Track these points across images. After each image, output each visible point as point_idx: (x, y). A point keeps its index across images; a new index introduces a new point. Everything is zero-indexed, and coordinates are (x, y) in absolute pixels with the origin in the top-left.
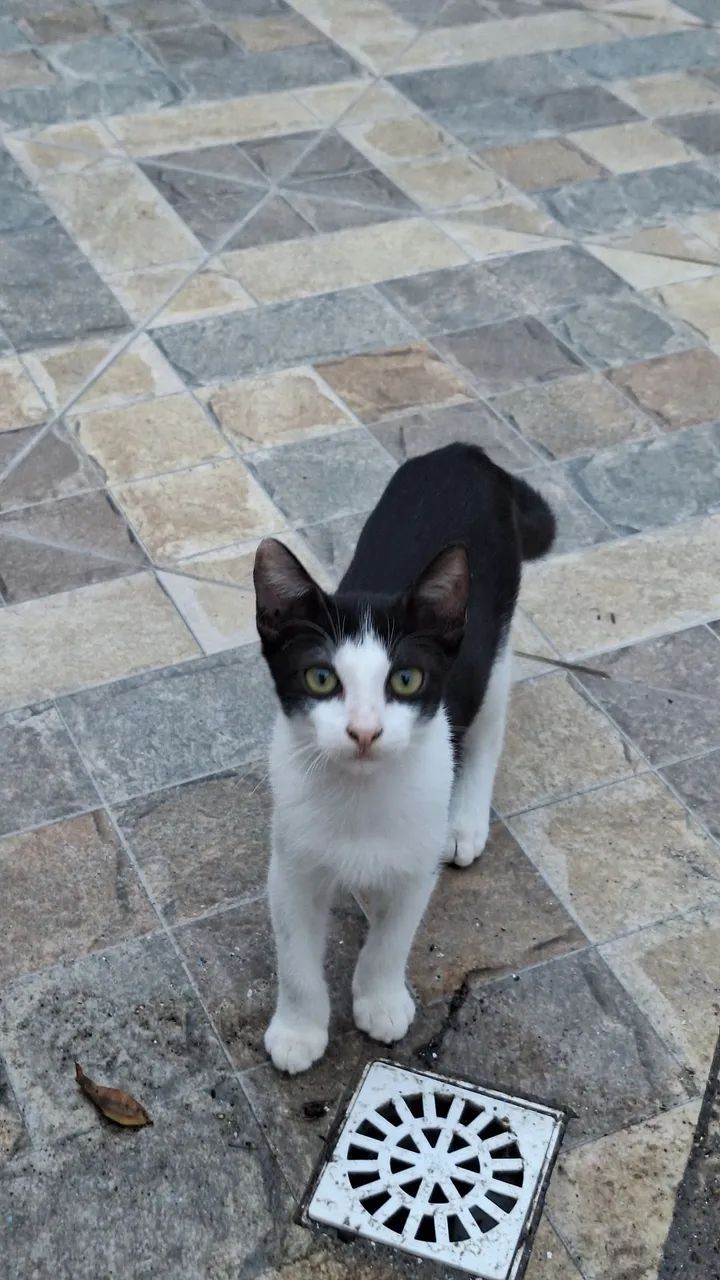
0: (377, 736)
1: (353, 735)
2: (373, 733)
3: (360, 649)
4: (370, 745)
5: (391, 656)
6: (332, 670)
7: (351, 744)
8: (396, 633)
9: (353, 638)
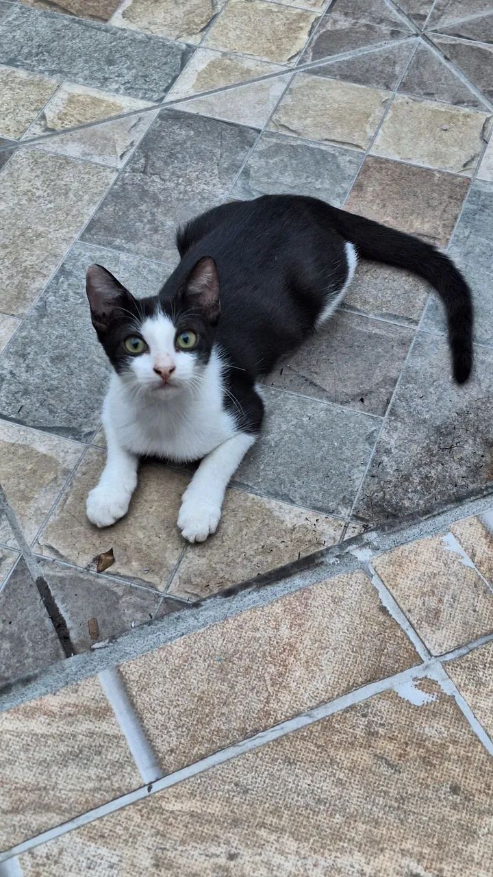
0: (172, 371)
1: (157, 371)
2: (169, 369)
3: (156, 323)
4: (169, 377)
5: (175, 325)
6: (141, 337)
7: (158, 378)
8: (177, 311)
9: (151, 317)
